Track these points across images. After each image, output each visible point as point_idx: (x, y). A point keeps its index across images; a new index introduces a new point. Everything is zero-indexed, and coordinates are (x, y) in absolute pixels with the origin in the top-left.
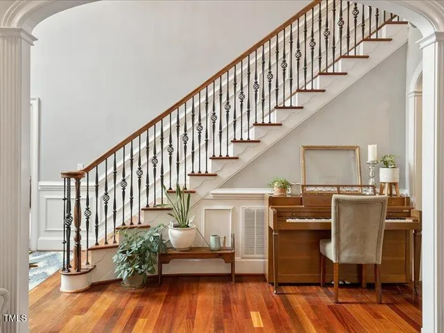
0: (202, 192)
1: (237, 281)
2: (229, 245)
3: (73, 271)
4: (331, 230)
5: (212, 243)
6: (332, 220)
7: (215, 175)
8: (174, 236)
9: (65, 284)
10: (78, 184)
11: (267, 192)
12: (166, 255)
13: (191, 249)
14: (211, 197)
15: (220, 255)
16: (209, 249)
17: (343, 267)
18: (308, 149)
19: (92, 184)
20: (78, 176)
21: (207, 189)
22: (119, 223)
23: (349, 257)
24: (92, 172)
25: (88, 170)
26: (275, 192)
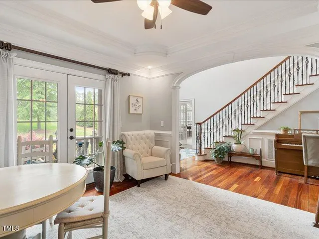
0: (247, 131)
1: (261, 168)
2: (258, 153)
3: (199, 154)
4: (302, 150)
5: (250, 151)
6: (303, 146)
7: (254, 124)
8: (235, 147)
9: (197, 158)
10: (200, 126)
11: (278, 132)
12: (231, 153)
13: (241, 153)
14: (252, 133)
15: (254, 157)
16: (250, 154)
17: (309, 167)
18: (302, 113)
19: (206, 127)
20: (200, 124)
21: (250, 130)
22: (215, 141)
23: (313, 163)
24: (206, 123)
25: (204, 122)
26: (281, 132)
